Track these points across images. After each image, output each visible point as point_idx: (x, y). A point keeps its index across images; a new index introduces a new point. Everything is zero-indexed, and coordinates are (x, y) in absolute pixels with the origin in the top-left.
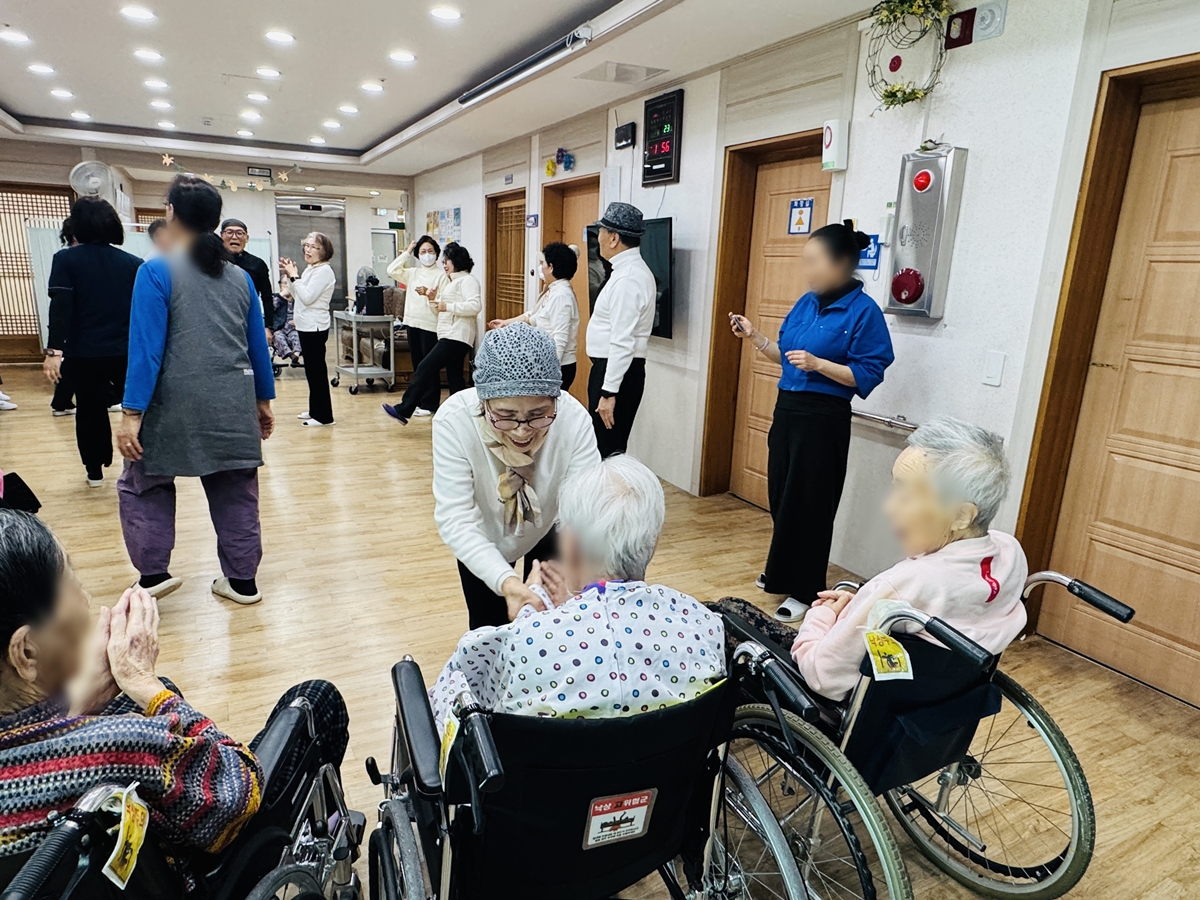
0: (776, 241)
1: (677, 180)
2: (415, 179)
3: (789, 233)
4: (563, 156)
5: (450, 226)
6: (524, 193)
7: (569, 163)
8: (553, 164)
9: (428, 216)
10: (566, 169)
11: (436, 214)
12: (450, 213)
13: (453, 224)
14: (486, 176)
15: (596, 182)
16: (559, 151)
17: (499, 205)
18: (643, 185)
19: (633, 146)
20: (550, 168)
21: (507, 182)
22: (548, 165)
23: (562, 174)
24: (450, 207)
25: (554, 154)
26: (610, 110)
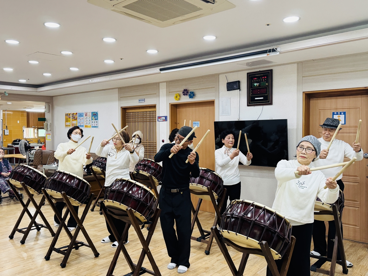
1: (271, 104)
2: (53, 97)
4: (187, 92)
5: (88, 120)
6: (154, 107)
7: (192, 95)
8: (180, 96)
9: (67, 115)
10: (190, 97)
11: (75, 114)
12: (88, 114)
13: (91, 119)
14: (120, 98)
15: (212, 103)
16: (185, 90)
17: (128, 111)
18: (248, 105)
19: (239, 90)
20: (176, 97)
21: (140, 102)
22: (175, 96)
23: (186, 99)
24: (89, 111)
25: (180, 91)
26: (220, 76)
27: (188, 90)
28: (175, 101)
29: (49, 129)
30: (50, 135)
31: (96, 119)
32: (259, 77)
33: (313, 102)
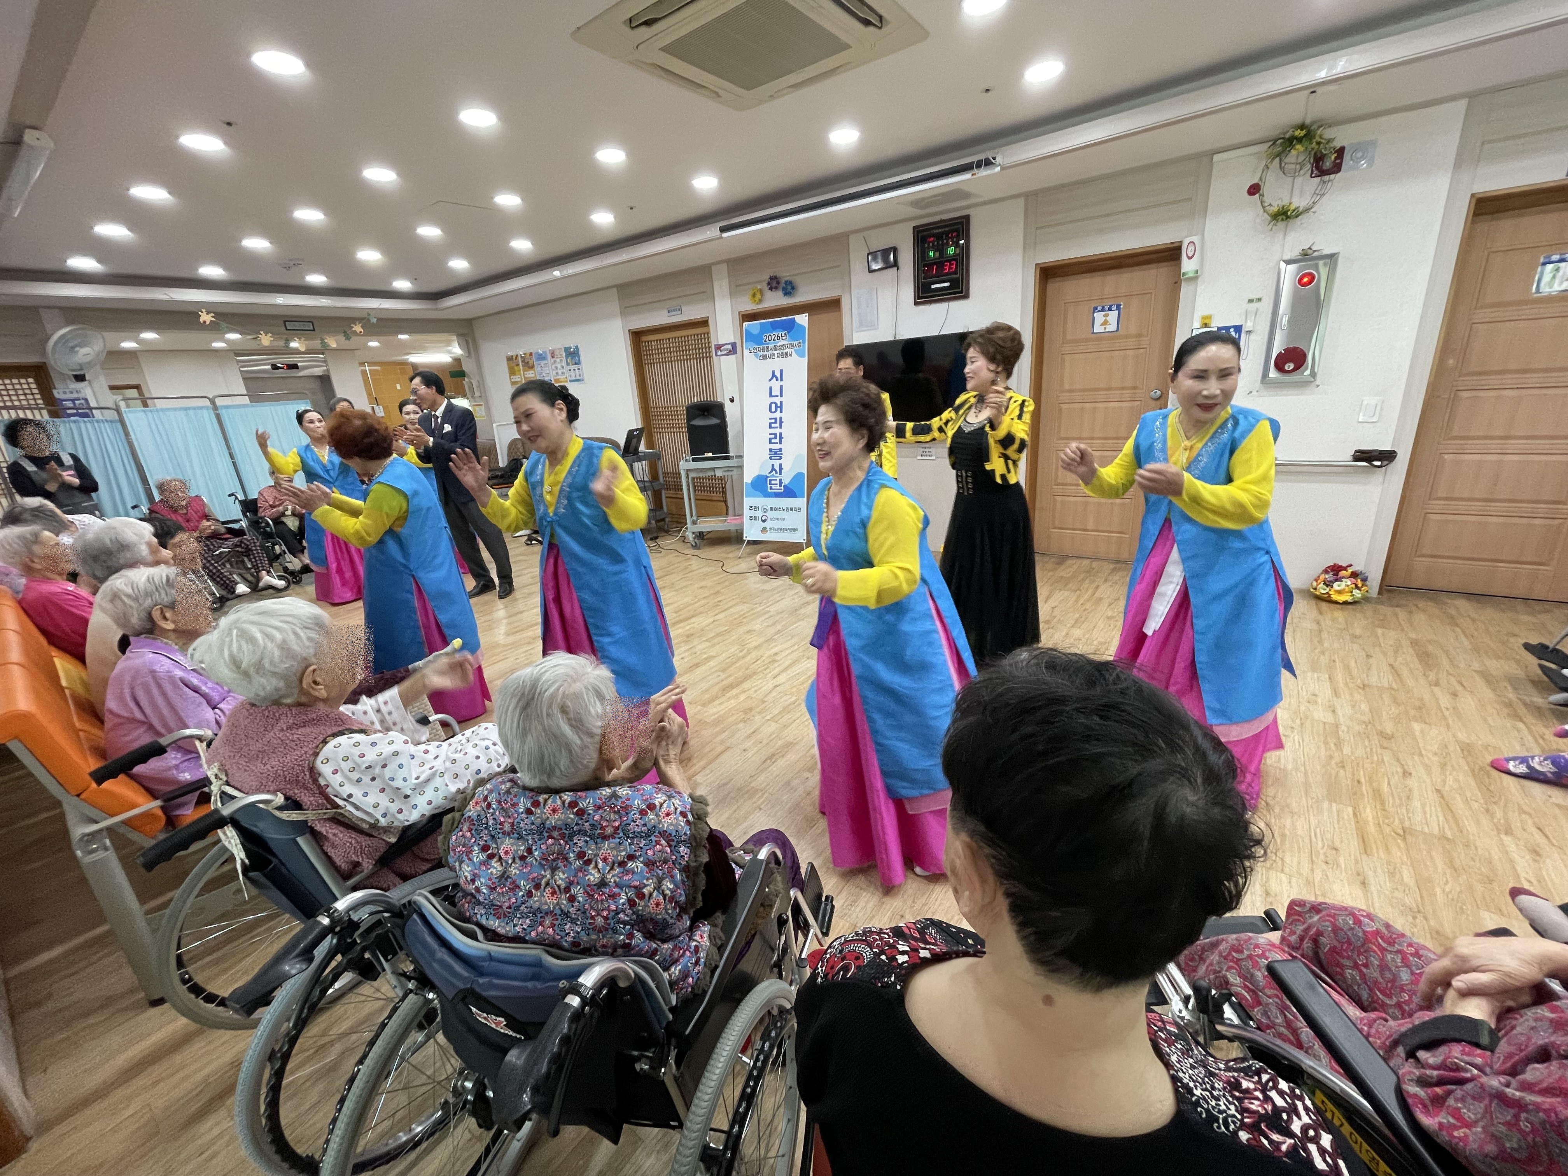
0: (1076, 341)
1: (966, 296)
2: (474, 321)
3: (1092, 333)
4: (778, 283)
5: (559, 366)
6: (704, 323)
7: (789, 289)
8: (761, 291)
9: (509, 359)
10: (786, 294)
11: (528, 357)
12: (557, 353)
13: (564, 364)
14: (626, 311)
15: (833, 304)
16: (771, 278)
17: (644, 338)
18: (916, 304)
19: (895, 269)
20: (754, 295)
21: (670, 314)
22: (751, 293)
23: (776, 300)
24: (560, 346)
25: (762, 281)
26: (852, 239)
27: (780, 278)
28: (752, 305)
29: (477, 394)
30: (483, 408)
31: (576, 364)
32: (939, 237)
33: (1053, 286)
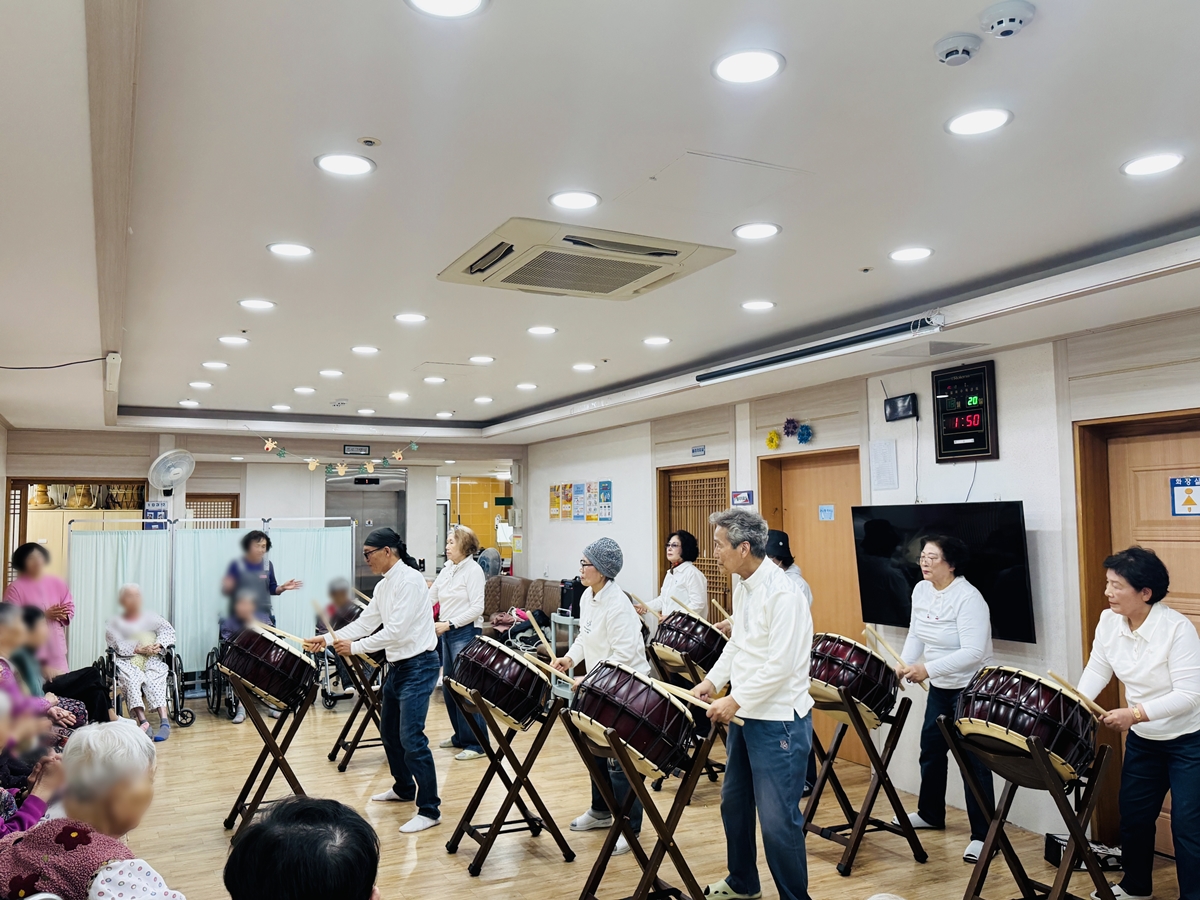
0: (1151, 523)
1: (995, 456)
2: (529, 447)
3: (1174, 514)
4: (795, 427)
5: (593, 502)
6: (725, 466)
7: (806, 435)
8: (779, 437)
9: (553, 489)
10: (801, 441)
11: (567, 488)
12: (593, 487)
13: (597, 499)
14: (657, 446)
15: (851, 455)
16: (789, 422)
17: (675, 478)
18: (938, 461)
19: (915, 418)
20: (772, 441)
21: (695, 454)
22: (769, 436)
23: (792, 446)
24: (594, 480)
25: (780, 425)
26: (870, 380)
27: (798, 422)
28: (771, 452)
29: (518, 525)
30: (522, 540)
31: (607, 501)
32: (960, 383)
33: (1116, 449)
